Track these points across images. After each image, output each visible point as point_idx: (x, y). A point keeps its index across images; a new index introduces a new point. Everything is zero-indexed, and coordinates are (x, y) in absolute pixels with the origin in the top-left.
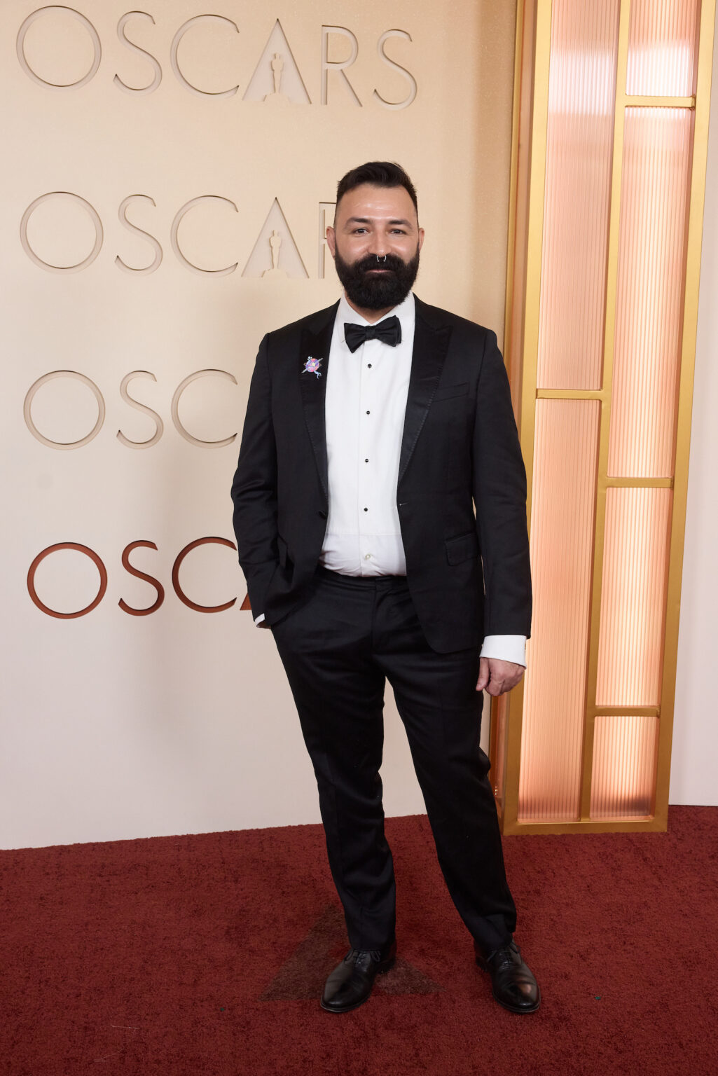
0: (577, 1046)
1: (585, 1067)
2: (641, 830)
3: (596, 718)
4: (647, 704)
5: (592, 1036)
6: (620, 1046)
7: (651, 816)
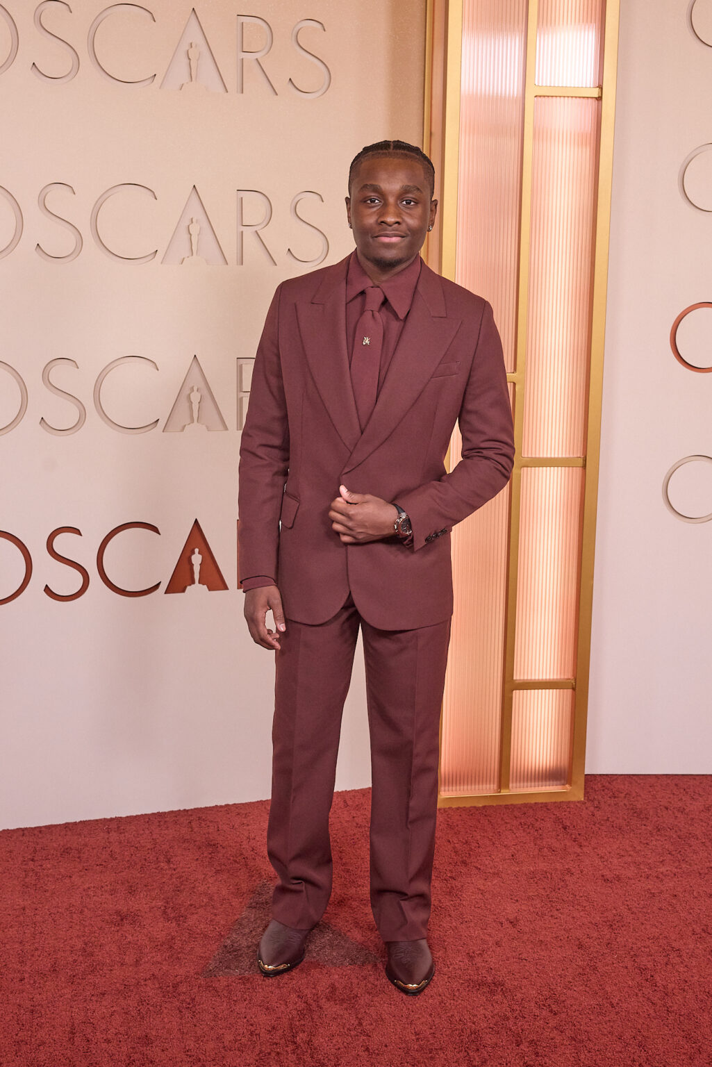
2: (559, 799)
3: (514, 691)
4: (562, 677)
7: (567, 786)
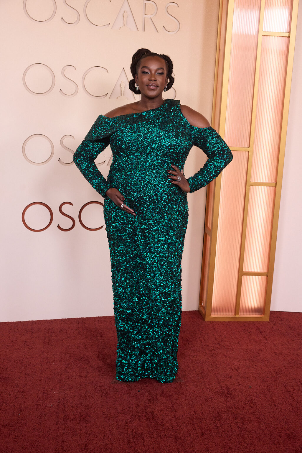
0: (235, 405)
2: (259, 320)
3: (243, 276)
4: (263, 271)
5: (241, 401)
6: (252, 405)
7: (263, 315)
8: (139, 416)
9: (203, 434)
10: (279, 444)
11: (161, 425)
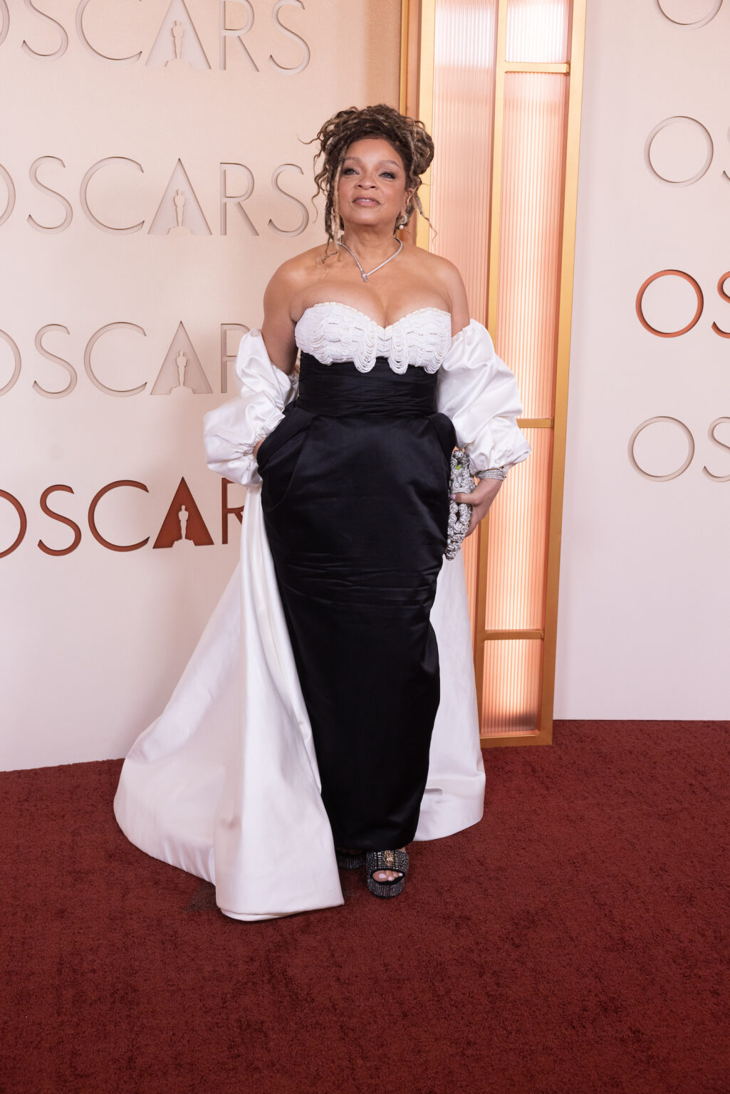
0: (478, 943)
1: (486, 962)
2: (528, 744)
3: (486, 642)
4: (532, 628)
5: (491, 933)
6: (517, 941)
7: (536, 731)
8: (254, 984)
9: (405, 1015)
10: (584, 1027)
11: (306, 1000)
